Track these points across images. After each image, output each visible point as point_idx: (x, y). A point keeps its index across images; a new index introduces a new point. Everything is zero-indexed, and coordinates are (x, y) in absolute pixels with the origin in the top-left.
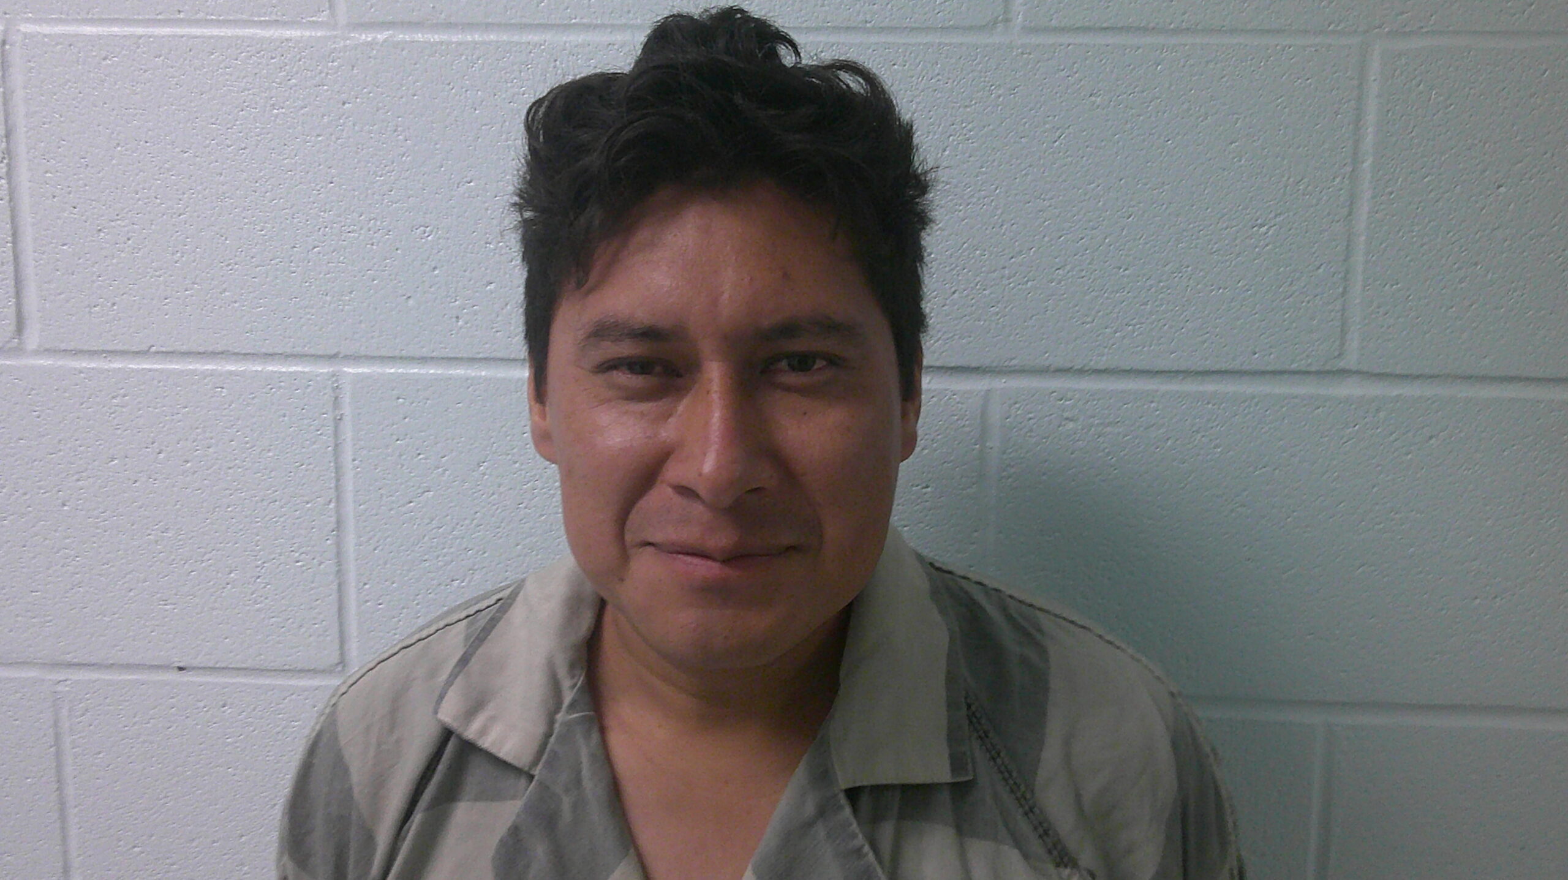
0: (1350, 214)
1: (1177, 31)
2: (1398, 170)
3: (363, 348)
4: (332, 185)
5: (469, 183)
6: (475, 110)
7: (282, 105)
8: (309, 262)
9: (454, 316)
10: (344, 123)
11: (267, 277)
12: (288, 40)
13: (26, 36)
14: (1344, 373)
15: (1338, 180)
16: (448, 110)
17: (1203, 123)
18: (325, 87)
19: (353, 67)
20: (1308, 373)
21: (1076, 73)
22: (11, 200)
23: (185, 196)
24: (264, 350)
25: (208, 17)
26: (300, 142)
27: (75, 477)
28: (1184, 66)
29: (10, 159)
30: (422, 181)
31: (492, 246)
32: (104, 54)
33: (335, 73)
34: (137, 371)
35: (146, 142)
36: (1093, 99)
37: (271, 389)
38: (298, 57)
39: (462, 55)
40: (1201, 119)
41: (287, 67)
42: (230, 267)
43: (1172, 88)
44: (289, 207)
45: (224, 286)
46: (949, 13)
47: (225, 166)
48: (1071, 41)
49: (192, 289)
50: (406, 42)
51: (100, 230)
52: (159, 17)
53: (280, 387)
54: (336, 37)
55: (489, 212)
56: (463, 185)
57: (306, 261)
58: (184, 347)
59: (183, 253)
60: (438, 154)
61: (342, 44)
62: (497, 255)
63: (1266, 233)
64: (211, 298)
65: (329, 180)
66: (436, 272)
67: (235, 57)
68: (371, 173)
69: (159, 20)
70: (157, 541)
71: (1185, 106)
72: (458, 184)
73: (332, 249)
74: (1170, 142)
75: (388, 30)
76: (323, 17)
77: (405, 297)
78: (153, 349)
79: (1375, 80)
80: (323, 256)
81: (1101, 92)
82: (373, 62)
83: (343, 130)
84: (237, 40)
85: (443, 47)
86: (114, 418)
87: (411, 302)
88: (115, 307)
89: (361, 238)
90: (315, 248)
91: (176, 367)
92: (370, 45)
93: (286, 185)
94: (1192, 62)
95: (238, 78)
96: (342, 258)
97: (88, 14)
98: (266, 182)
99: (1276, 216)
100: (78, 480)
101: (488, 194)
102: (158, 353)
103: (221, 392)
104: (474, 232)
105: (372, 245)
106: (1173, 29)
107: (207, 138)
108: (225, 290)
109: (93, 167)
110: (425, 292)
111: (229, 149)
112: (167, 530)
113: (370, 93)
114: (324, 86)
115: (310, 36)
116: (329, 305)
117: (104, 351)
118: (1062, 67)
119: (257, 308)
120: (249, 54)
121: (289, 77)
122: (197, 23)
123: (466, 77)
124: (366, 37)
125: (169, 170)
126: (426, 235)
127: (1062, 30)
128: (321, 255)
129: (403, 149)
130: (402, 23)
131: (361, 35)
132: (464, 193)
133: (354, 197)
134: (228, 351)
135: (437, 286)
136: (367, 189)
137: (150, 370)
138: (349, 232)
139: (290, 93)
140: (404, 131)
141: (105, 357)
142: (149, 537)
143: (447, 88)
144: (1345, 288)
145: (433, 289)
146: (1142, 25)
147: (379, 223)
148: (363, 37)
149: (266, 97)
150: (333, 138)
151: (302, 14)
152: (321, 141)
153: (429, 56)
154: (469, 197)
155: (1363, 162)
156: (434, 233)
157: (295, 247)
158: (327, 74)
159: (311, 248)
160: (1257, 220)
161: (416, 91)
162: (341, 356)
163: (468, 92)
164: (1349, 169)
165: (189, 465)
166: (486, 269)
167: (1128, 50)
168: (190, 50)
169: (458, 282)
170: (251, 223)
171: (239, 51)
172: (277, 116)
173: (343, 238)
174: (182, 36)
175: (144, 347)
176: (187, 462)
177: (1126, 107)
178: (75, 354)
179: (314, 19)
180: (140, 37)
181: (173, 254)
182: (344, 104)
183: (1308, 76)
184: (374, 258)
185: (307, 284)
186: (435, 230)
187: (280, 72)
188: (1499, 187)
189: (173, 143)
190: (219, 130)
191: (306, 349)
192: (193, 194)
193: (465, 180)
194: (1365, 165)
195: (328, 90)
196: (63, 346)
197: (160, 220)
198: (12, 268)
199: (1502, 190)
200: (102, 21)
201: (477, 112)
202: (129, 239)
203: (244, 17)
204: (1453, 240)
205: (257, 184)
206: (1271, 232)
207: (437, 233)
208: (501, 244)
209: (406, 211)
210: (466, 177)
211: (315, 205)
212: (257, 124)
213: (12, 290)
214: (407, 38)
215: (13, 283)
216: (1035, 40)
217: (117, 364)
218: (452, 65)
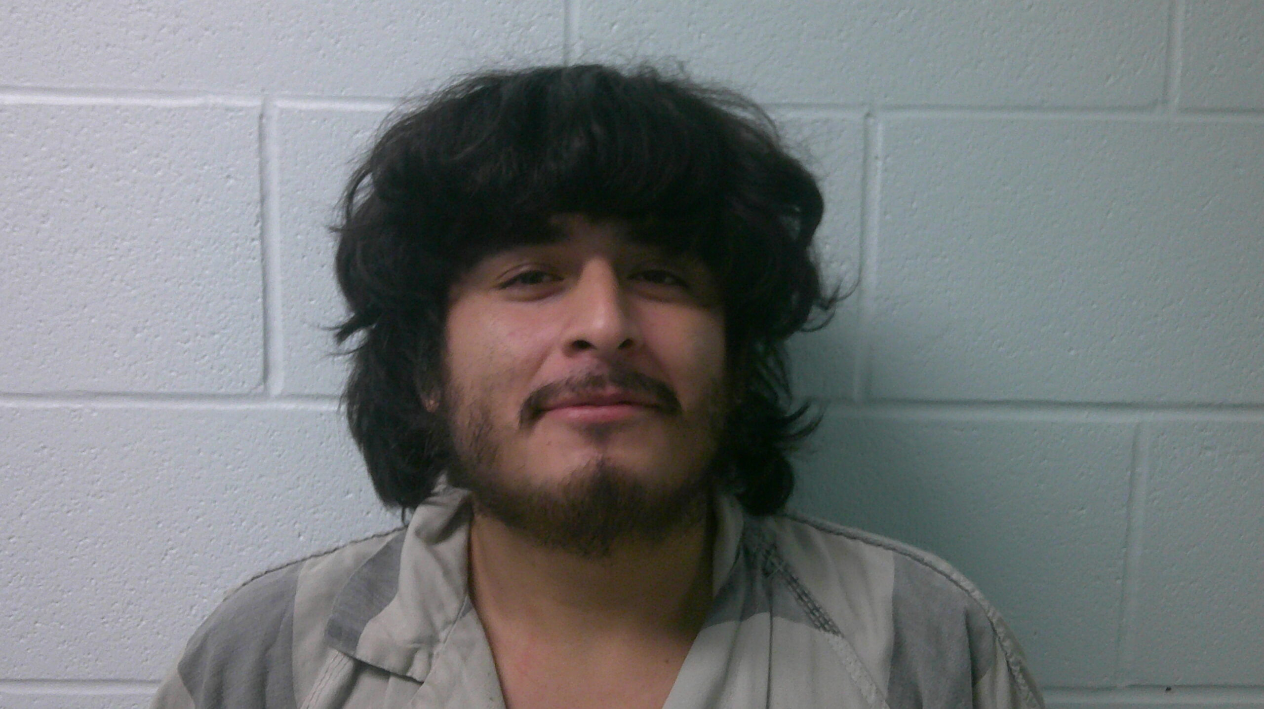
13: (282, 111)
22: (262, 260)
27: (312, 511)
29: (263, 222)
100: (314, 513)
198: (261, 321)
213: (260, 342)
215: (261, 334)
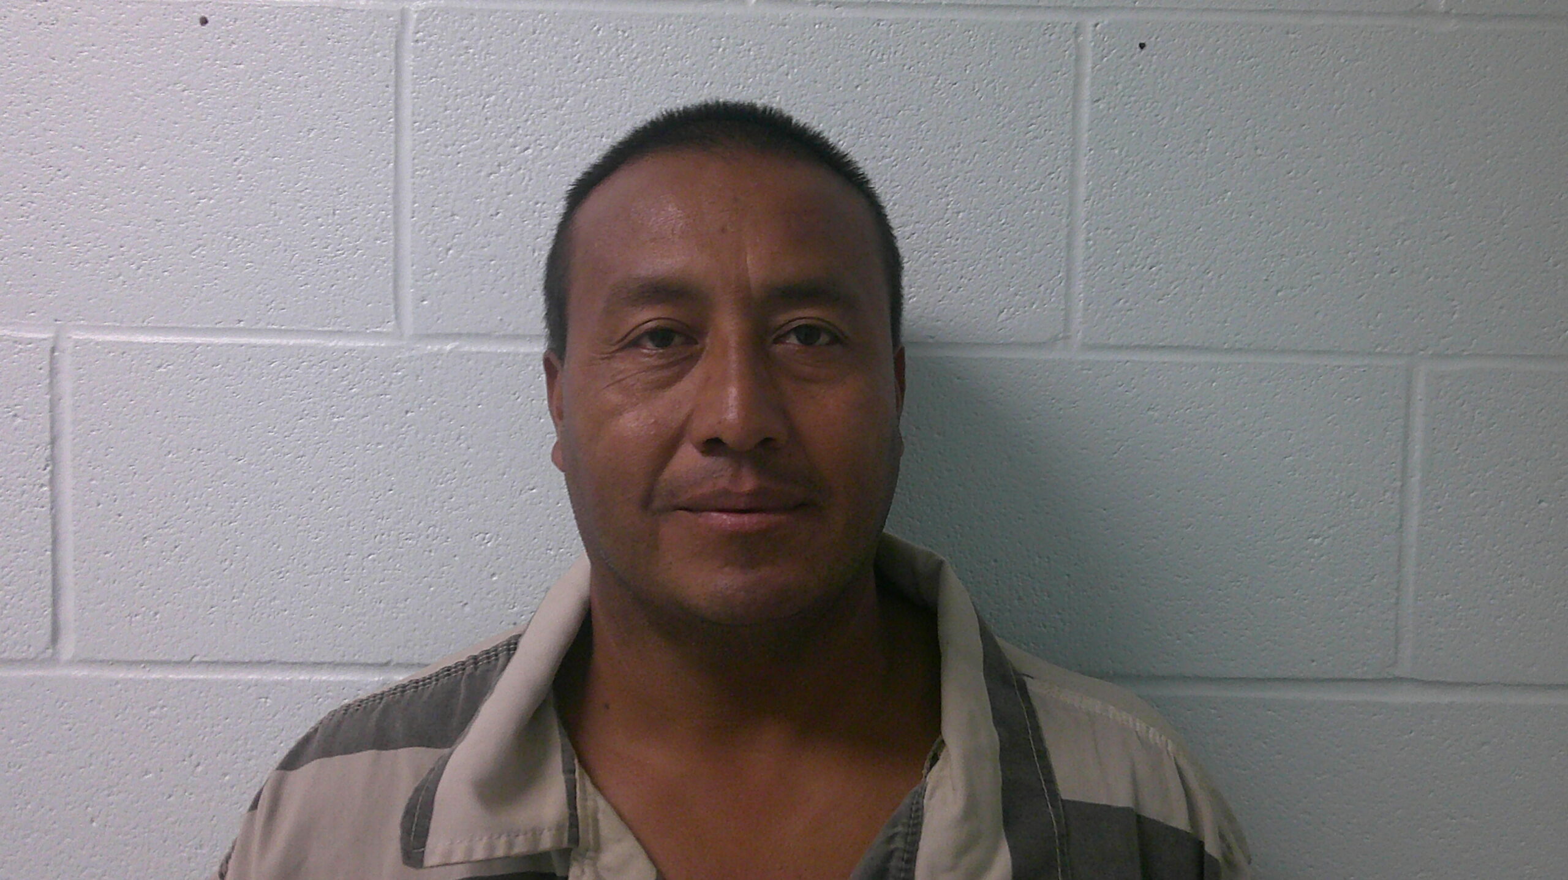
0: (1401, 526)
1: (1231, 351)
2: (1444, 485)
3: (416, 656)
4: (391, 492)
5: (532, 489)
6: (540, 419)
7: (342, 414)
8: (363, 569)
9: (513, 622)
10: (407, 431)
11: (319, 585)
12: (351, 350)
14: (1399, 680)
15: (1388, 494)
16: (513, 419)
17: (1258, 438)
18: (388, 396)
19: (418, 376)
20: (1364, 680)
21: (1134, 388)
23: (237, 503)
24: (312, 659)
25: (269, 327)
26: (359, 450)
28: (1237, 384)
30: (483, 488)
31: (552, 553)
32: (158, 362)
33: (399, 383)
34: (178, 682)
35: (199, 450)
36: (1150, 413)
37: (318, 699)
38: (361, 366)
39: (528, 366)
40: (1255, 434)
41: (350, 376)
42: (281, 575)
43: (1227, 404)
44: (346, 514)
45: (274, 594)
46: (1010, 330)
47: (281, 474)
48: (1127, 358)
49: (238, 598)
50: (472, 353)
51: (145, 538)
52: (218, 326)
53: (328, 697)
54: (400, 347)
55: (551, 518)
56: (525, 492)
57: (361, 568)
58: (229, 657)
59: (232, 561)
60: (501, 462)
61: (407, 355)
62: (557, 562)
63: (1321, 544)
64: (258, 607)
65: (388, 488)
66: (495, 578)
67: (296, 366)
68: (432, 481)
69: (219, 329)
70: (189, 859)
71: (1239, 422)
72: (521, 491)
73: (388, 557)
74: (1225, 456)
75: (454, 341)
76: (389, 327)
77: (461, 604)
78: (196, 659)
79: (1421, 400)
80: (379, 563)
81: (1159, 407)
82: (438, 371)
83: (405, 438)
84: (299, 350)
85: (510, 358)
86: (150, 731)
87: (467, 609)
88: (158, 616)
89: (418, 545)
90: (369, 555)
91: (220, 677)
92: (438, 355)
93: (343, 493)
94: (1246, 379)
95: (299, 386)
96: (398, 565)
97: (143, 322)
98: (323, 489)
99: (1330, 528)
101: (551, 501)
102: (200, 663)
103: (266, 702)
104: (535, 538)
105: (430, 551)
106: (1226, 349)
107: (262, 447)
108: (275, 598)
109: (141, 474)
110: (481, 600)
111: (287, 457)
112: (201, 846)
113: (434, 402)
114: (386, 395)
115: (374, 347)
116: (383, 613)
117: (142, 662)
118: (1120, 383)
119: (307, 616)
120: (312, 363)
121: (351, 387)
122: (259, 332)
123: (532, 387)
124: (433, 347)
125: (221, 477)
126: (486, 541)
127: (1119, 348)
128: (376, 563)
129: (466, 458)
130: (469, 335)
131: (427, 345)
132: (526, 500)
133: (413, 504)
134: (274, 661)
135: (495, 592)
136: (427, 497)
137: (192, 680)
138: (407, 539)
139: (351, 403)
140: (466, 439)
141: (144, 667)
142: (182, 854)
143: (513, 397)
144: (1398, 598)
145: (490, 596)
146: (1198, 345)
147: (437, 530)
148: (429, 347)
149: (327, 406)
150: (395, 446)
151: (366, 325)
152: (381, 449)
153: (495, 367)
154: (531, 504)
155: (1412, 477)
156: (493, 540)
157: (349, 554)
158: (391, 384)
159: (366, 555)
160: (1312, 531)
161: (481, 400)
162: (392, 664)
163: (534, 402)
164: (1399, 484)
165: (227, 778)
166: (547, 575)
167: (1183, 368)
168: (249, 359)
169: (516, 589)
170: (305, 531)
171: (301, 360)
172: (336, 425)
173: (400, 545)
174: (242, 346)
175: (187, 657)
176: (225, 775)
177: (1184, 421)
178: (112, 664)
179: (378, 329)
180: (198, 346)
181: (221, 562)
182: (407, 412)
183: (1356, 395)
184: (431, 565)
185: (360, 592)
186: (495, 536)
187: (342, 381)
188: (1540, 502)
189: (226, 451)
190: (277, 438)
191: (356, 657)
192: (245, 502)
193: (527, 487)
194: (1413, 479)
195: (391, 400)
196: (101, 656)
197: (211, 527)
199: (1544, 504)
200: (157, 330)
201: (542, 420)
202: (176, 547)
203: (307, 327)
204: (1499, 552)
205: (314, 492)
206: (1325, 543)
207: (496, 540)
208: (562, 550)
209: (466, 518)
210: (529, 484)
211: (372, 512)
212: (317, 432)
214: (474, 349)
216: (1092, 356)
217: (156, 674)
218: (518, 375)
